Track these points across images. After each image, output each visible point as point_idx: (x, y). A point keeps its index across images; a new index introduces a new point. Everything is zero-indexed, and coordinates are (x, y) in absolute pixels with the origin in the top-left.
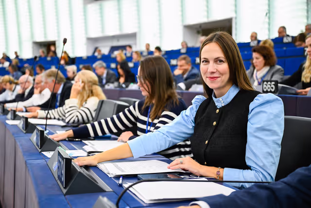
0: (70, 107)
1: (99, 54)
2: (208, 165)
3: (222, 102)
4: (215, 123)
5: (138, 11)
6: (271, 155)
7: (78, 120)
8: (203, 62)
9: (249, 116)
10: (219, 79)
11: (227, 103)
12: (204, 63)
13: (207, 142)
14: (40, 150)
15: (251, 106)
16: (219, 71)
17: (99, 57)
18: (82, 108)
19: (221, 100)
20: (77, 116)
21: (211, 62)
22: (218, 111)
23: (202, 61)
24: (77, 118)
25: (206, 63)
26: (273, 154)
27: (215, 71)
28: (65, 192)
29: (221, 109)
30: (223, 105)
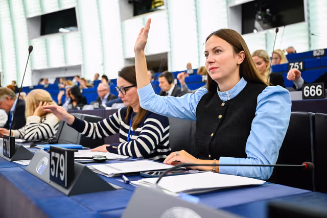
0: (31, 124)
1: (46, 83)
2: (212, 158)
3: (229, 96)
4: (220, 116)
5: (82, 45)
6: (275, 144)
7: (38, 136)
9: (258, 106)
13: (212, 135)
14: (10, 160)
15: (260, 97)
17: (46, 86)
18: (42, 125)
19: (227, 93)
20: (37, 133)
22: (223, 104)
24: (37, 135)
26: (277, 143)
28: (67, 192)
29: (226, 102)
30: (229, 99)
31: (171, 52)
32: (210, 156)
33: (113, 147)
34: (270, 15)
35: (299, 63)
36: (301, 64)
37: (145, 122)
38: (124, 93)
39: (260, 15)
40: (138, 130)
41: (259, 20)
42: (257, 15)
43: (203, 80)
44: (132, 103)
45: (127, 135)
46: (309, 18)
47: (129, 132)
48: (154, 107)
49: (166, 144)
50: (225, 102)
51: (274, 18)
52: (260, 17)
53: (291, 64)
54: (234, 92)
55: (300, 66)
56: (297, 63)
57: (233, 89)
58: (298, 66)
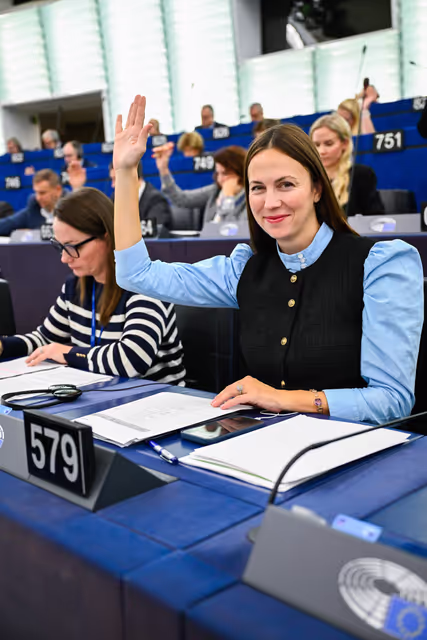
2: (288, 387)
3: (303, 261)
4: (292, 303)
8: (254, 189)
9: (366, 284)
10: (288, 219)
11: (311, 263)
12: (255, 192)
13: (284, 341)
16: (286, 206)
19: (300, 256)
21: (270, 189)
22: (294, 279)
23: (251, 187)
25: (260, 191)
27: (278, 204)
28: (90, 503)
29: (300, 274)
30: (304, 266)
31: (108, 91)
32: (283, 383)
33: (78, 355)
34: (321, 9)
35: (395, 133)
36: (398, 136)
37: (128, 303)
38: (75, 254)
39: (301, 9)
40: (116, 319)
41: (298, 20)
42: (294, 9)
43: (197, 167)
44: (93, 270)
45: (86, 331)
46: (400, 21)
47: (93, 324)
48: (156, 284)
49: (172, 340)
50: (297, 274)
51: (329, 17)
52: (300, 15)
53: (378, 136)
54: (312, 251)
55: (395, 140)
56: (391, 135)
57: (310, 248)
58: (392, 141)
